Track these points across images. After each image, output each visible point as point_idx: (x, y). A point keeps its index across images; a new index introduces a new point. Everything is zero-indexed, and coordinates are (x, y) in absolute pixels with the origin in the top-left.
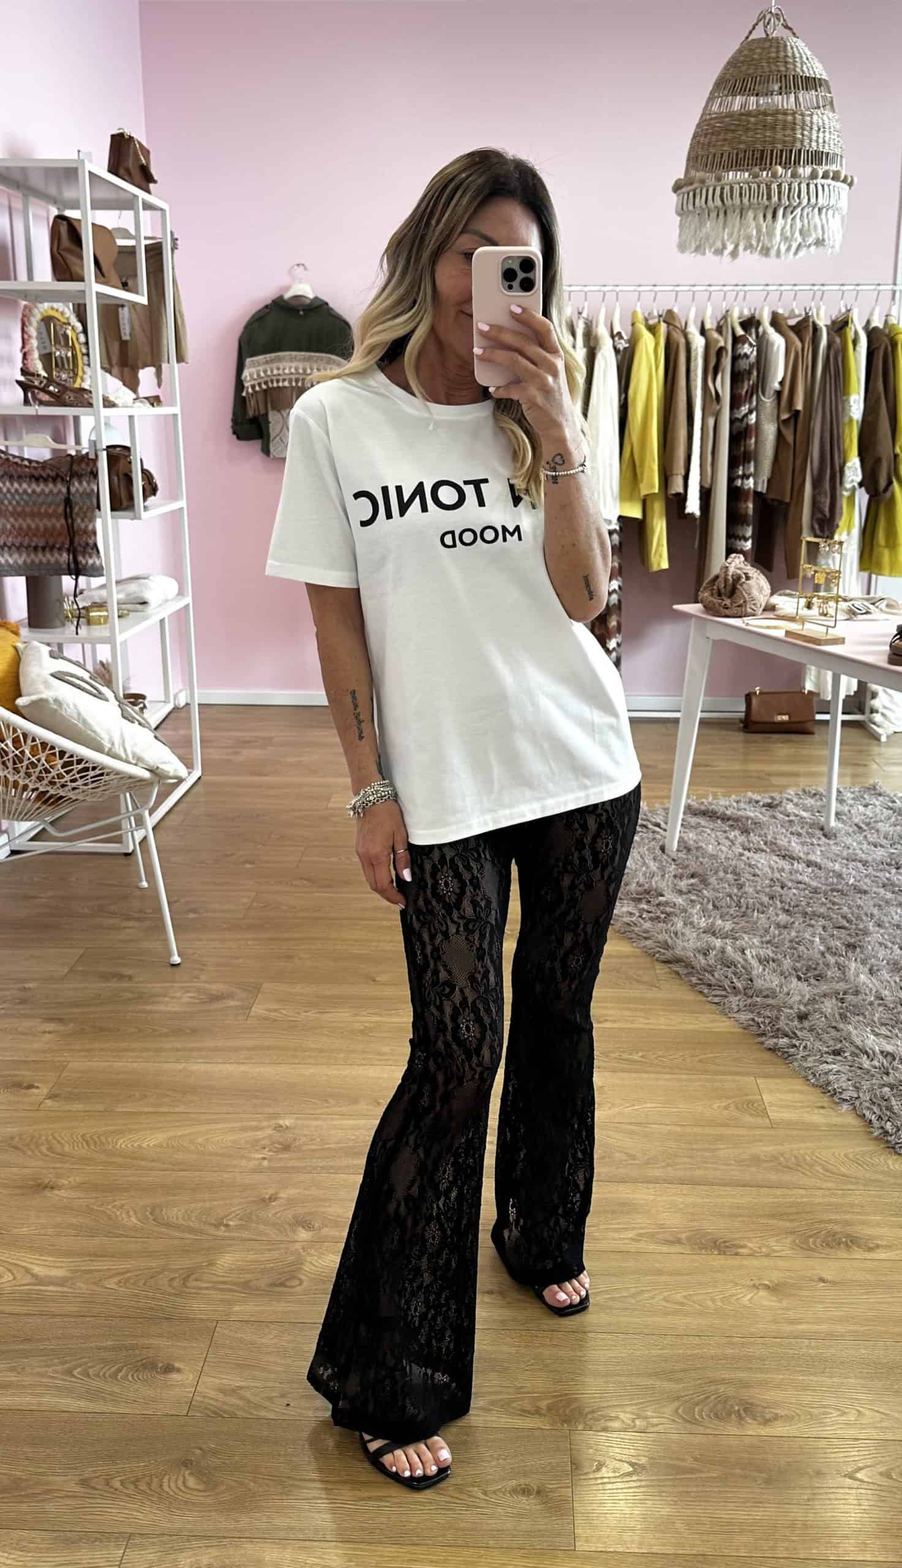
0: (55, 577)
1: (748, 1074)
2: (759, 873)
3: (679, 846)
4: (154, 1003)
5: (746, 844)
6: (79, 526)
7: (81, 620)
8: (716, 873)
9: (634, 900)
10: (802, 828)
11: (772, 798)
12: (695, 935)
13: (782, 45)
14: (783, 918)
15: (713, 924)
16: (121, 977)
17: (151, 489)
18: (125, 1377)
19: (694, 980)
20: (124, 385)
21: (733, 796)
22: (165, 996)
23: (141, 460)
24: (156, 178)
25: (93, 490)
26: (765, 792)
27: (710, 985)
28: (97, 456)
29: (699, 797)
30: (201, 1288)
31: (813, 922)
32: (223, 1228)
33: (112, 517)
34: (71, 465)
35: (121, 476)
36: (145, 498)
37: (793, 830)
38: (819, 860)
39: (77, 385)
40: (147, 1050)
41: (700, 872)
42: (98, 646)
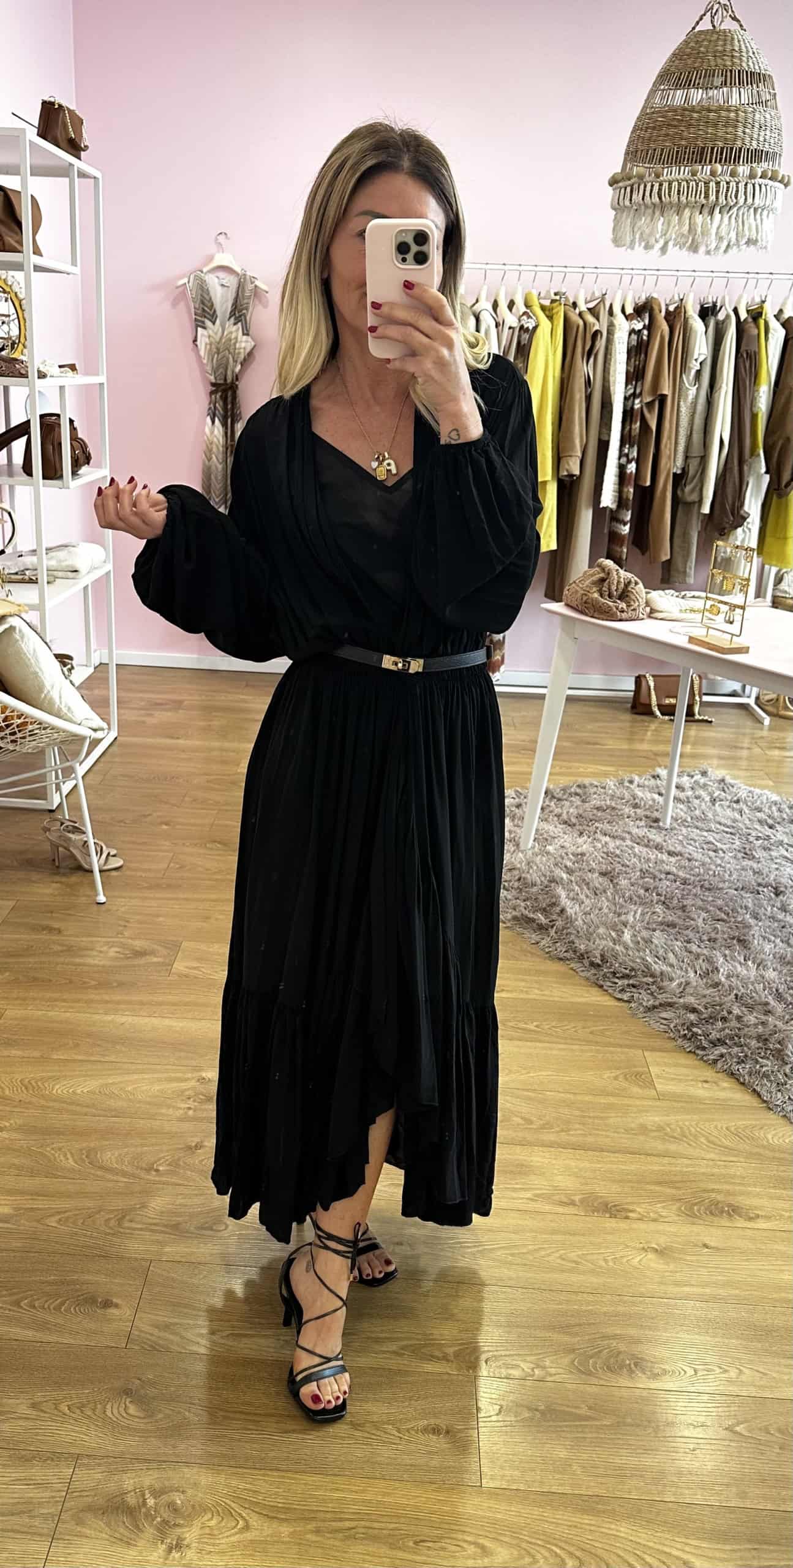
1: (638, 1047)
4: (82, 956)
13: (729, 38)
16: (51, 930)
17: (84, 457)
18: (68, 1310)
22: (92, 950)
23: (75, 429)
30: (135, 1229)
32: (154, 1173)
33: (42, 484)
35: (56, 447)
36: (78, 466)
39: (15, 355)
40: (78, 1001)
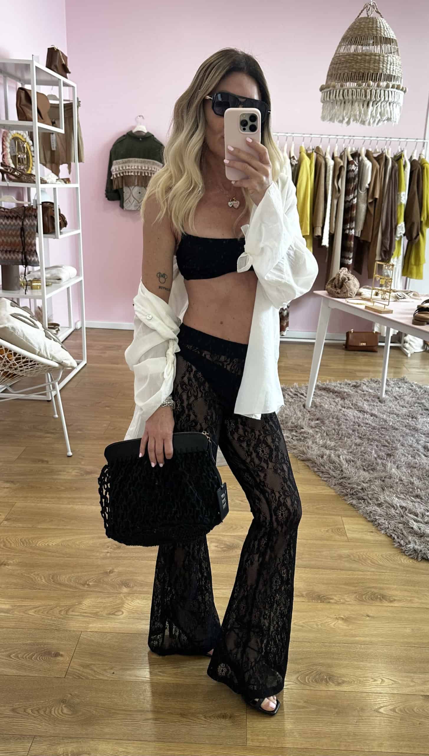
0: (16, 266)
1: (339, 515)
2: (348, 419)
3: (312, 404)
4: (58, 475)
5: (343, 405)
6: (27, 241)
7: (28, 287)
8: (328, 418)
9: (289, 430)
10: (370, 397)
11: (357, 383)
12: (317, 448)
13: (375, 21)
14: (358, 441)
15: (326, 443)
16: (43, 461)
17: (64, 223)
18: (36, 659)
19: (316, 469)
20: (53, 172)
21: (338, 382)
22: (63, 471)
23: (59, 209)
24: (70, 71)
25: (34, 224)
26: (353, 379)
27: (323, 472)
28: (37, 207)
29: (323, 381)
30: (74, 615)
31: (372, 443)
32: (86, 586)
33: (44, 237)
34: (24, 211)
35: (49, 218)
36: (61, 228)
37: (365, 398)
38: (376, 413)
39: (29, 172)
40: (54, 498)
41: (321, 417)
42: (37, 300)
